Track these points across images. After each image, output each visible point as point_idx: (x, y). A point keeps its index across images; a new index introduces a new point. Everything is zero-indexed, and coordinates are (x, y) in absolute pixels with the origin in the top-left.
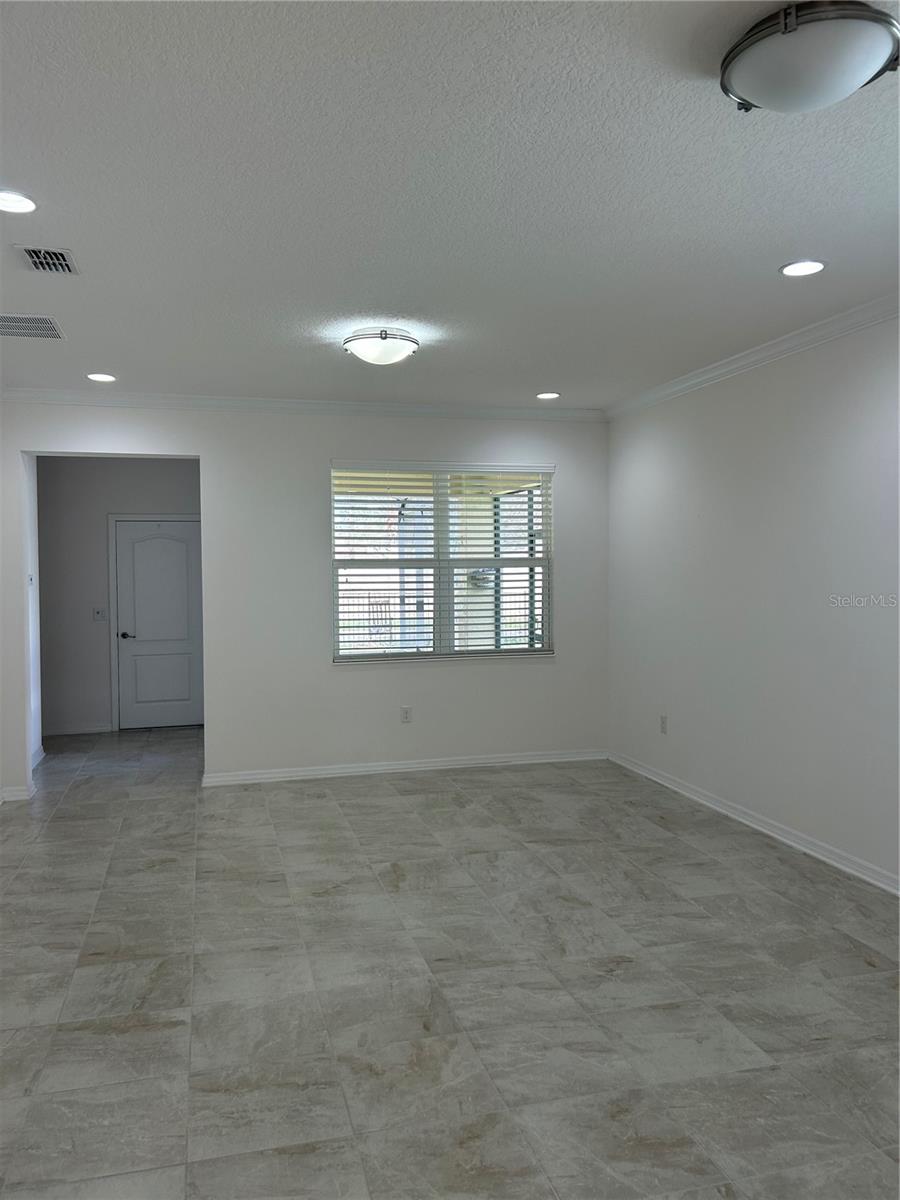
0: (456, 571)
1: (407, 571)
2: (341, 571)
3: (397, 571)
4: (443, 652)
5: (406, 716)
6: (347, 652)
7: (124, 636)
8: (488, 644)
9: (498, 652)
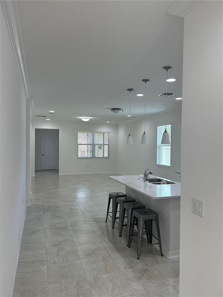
0: (96, 146)
1: (89, 146)
2: (79, 145)
3: (87, 146)
4: (93, 157)
5: (88, 166)
6: (79, 157)
7: (43, 155)
8: (102, 156)
9: (103, 157)
